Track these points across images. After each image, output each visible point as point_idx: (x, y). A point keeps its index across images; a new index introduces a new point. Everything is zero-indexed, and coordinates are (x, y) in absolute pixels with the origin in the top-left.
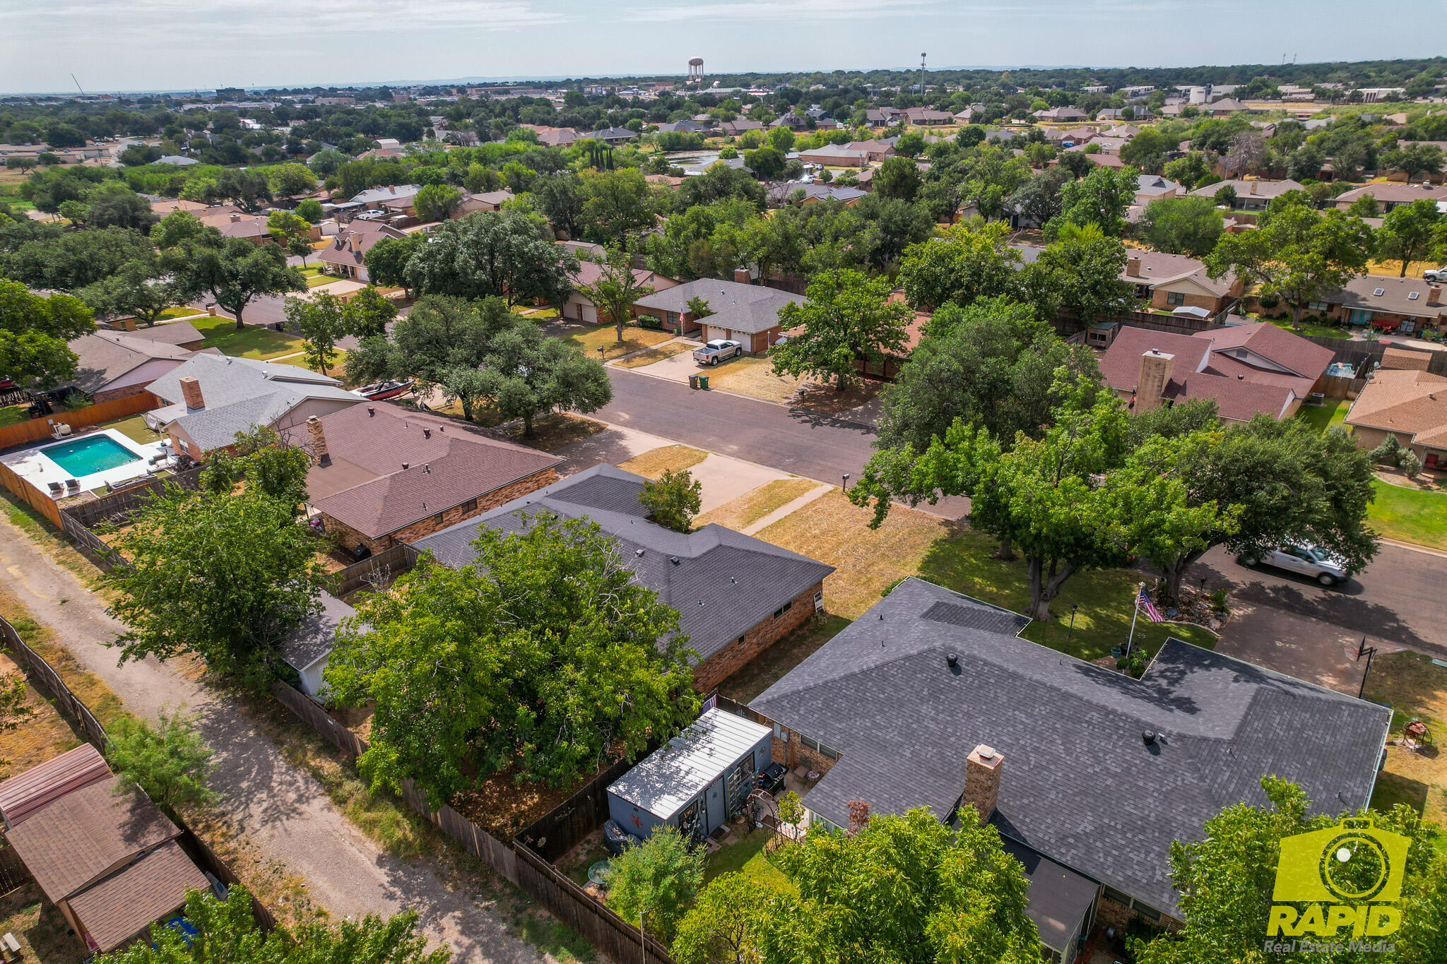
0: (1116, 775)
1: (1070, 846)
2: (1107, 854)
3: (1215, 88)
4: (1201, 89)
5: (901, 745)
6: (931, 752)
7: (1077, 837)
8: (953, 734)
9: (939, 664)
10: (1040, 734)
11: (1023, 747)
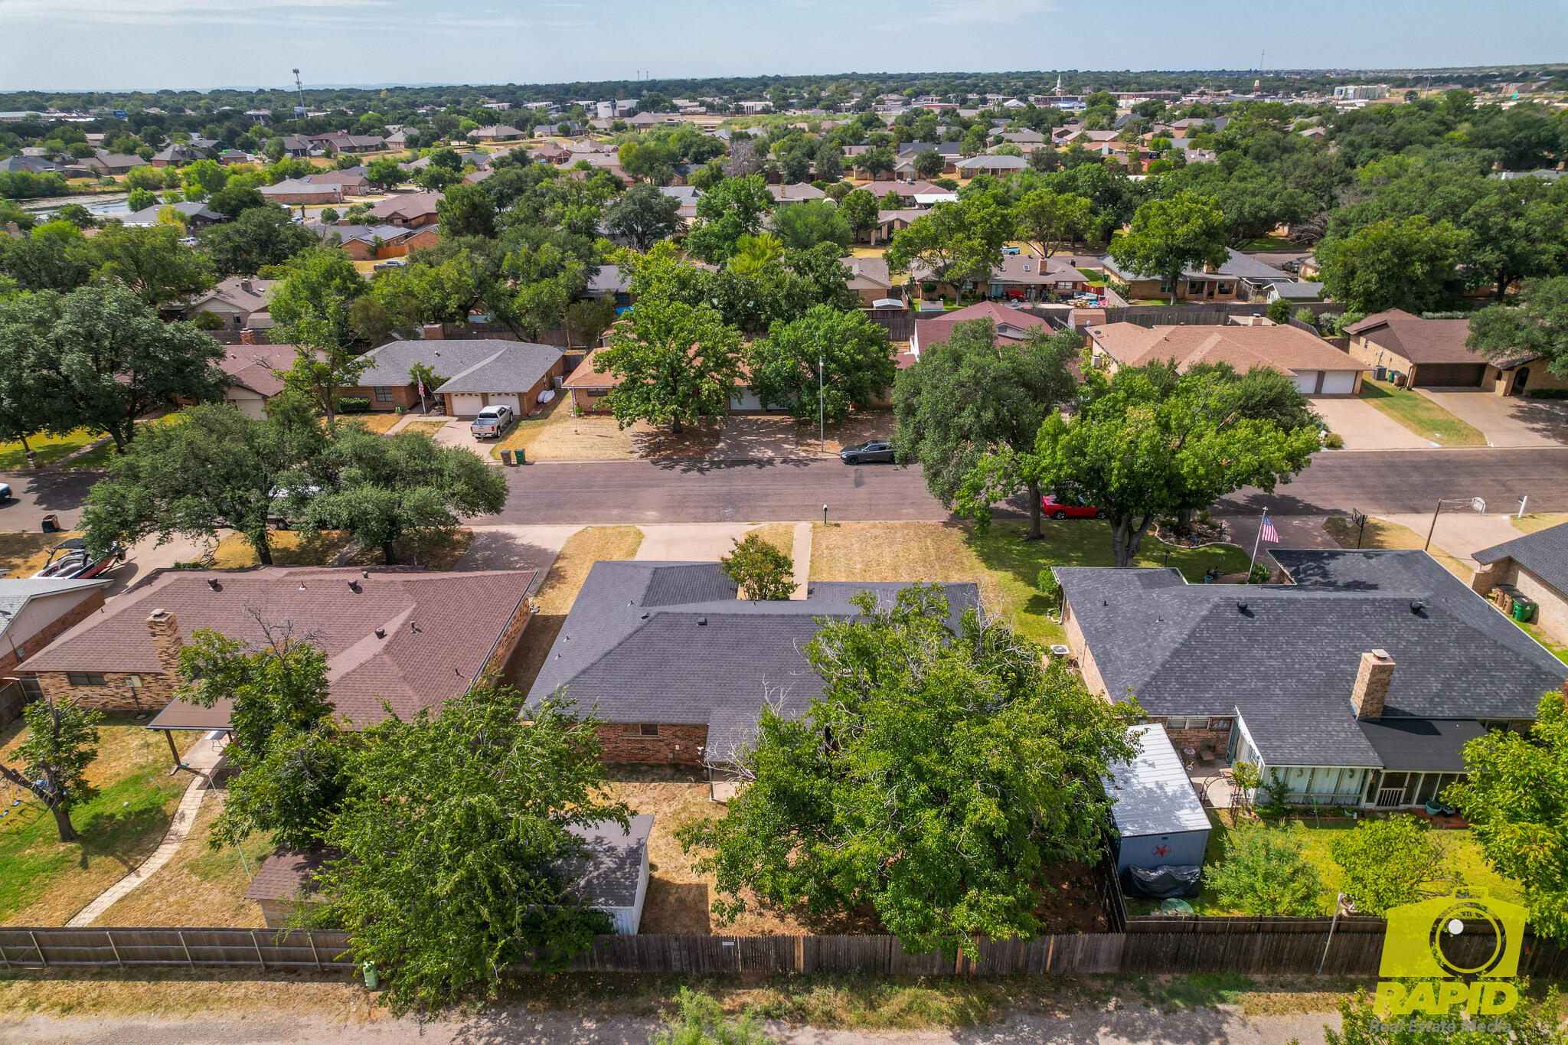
0: (1417, 643)
1: (1439, 704)
2: (1466, 698)
3: (619, 103)
4: (607, 103)
5: (1267, 688)
6: (1292, 683)
7: (1436, 695)
8: (1294, 663)
9: (1231, 614)
10: (1347, 636)
11: (1346, 650)
